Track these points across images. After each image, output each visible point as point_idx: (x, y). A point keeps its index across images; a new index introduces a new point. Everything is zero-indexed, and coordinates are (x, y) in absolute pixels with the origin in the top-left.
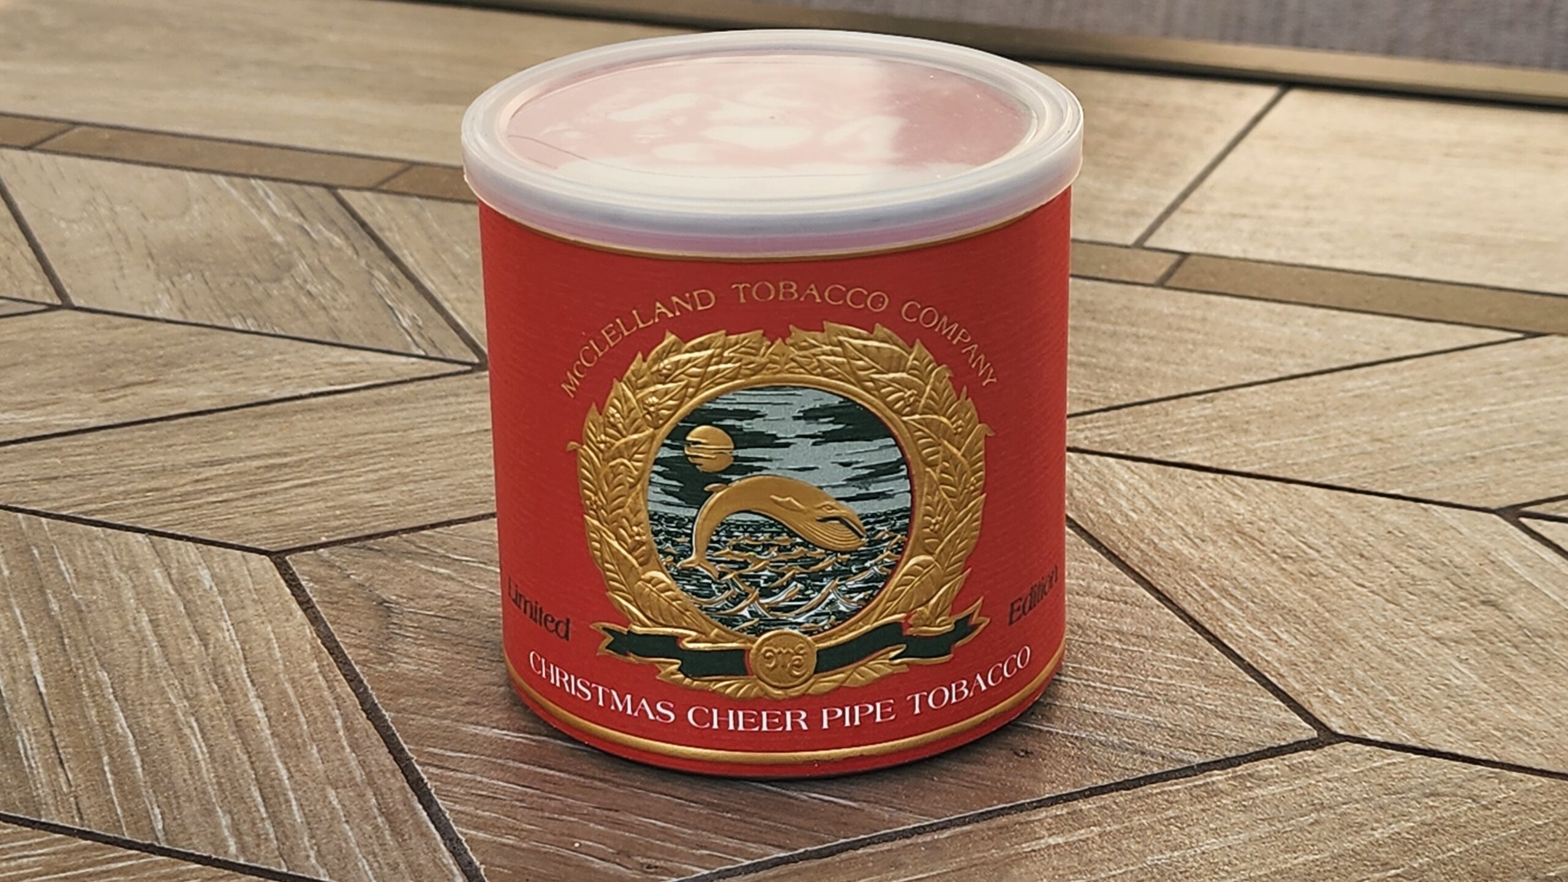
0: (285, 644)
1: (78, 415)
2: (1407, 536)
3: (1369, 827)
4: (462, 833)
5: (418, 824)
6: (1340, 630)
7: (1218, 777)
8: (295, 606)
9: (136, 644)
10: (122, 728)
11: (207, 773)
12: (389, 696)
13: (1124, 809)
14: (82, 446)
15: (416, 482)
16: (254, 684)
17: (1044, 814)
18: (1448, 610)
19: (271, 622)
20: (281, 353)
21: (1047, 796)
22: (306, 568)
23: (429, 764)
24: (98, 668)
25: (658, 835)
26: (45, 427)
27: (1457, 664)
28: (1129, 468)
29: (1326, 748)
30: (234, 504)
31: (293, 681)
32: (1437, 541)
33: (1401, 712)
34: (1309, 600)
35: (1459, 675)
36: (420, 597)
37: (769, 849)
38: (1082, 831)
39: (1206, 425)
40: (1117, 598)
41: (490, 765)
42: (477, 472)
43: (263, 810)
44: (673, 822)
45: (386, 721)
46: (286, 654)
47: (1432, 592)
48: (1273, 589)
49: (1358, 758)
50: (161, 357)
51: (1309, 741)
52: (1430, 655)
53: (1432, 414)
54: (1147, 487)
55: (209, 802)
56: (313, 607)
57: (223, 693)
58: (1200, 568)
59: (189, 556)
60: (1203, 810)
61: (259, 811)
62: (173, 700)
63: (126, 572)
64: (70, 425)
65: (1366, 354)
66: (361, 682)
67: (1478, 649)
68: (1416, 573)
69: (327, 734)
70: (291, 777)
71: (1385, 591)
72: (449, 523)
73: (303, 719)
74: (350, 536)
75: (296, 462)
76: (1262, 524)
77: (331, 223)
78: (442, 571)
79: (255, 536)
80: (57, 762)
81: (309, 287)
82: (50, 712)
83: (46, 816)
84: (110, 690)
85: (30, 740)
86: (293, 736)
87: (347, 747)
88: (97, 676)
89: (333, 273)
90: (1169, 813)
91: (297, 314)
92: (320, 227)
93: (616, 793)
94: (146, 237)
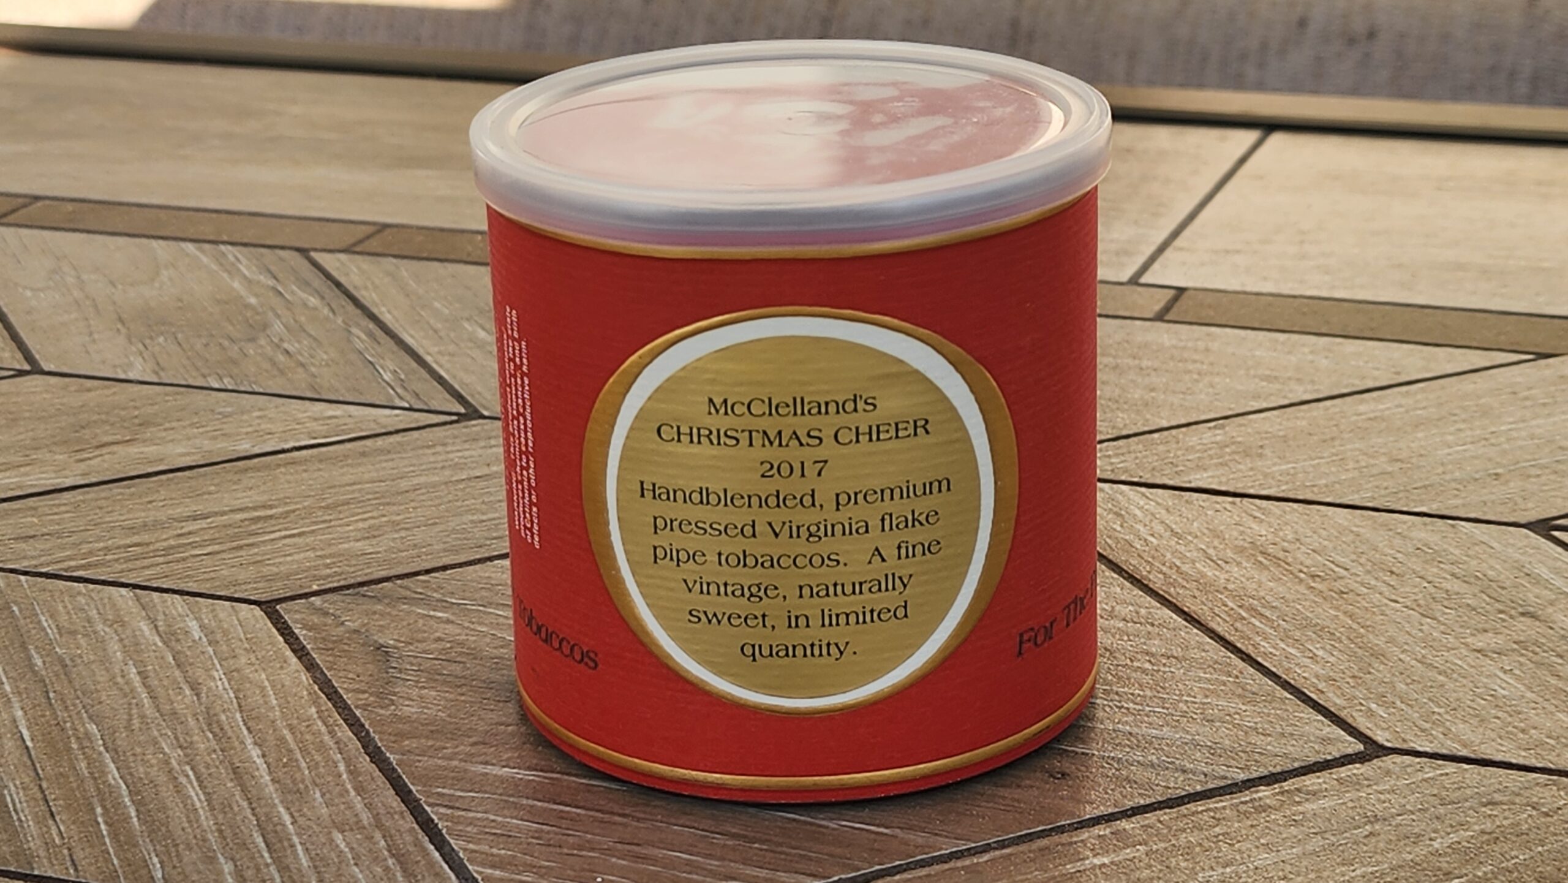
0: (280, 690)
1: (53, 475)
2: (1436, 552)
3: (1427, 837)
4: (477, 872)
5: (431, 864)
6: (1377, 645)
7: (1264, 792)
8: (289, 653)
9: (125, 696)
10: (114, 779)
11: (207, 821)
12: (393, 738)
13: (1170, 828)
14: (60, 505)
15: (407, 529)
16: (250, 732)
17: (1086, 835)
18: (1486, 622)
19: (264, 670)
20: (260, 410)
21: (1088, 817)
22: (297, 616)
23: (439, 805)
24: (86, 720)
25: (683, 868)
26: (20, 487)
27: (1501, 675)
28: (1143, 495)
29: (1375, 761)
30: (219, 556)
31: (291, 728)
32: (1468, 556)
33: (1448, 723)
34: (1341, 616)
35: (1504, 685)
36: (418, 641)
37: (802, 878)
38: (1128, 851)
39: (1218, 451)
40: (1143, 620)
41: (502, 805)
42: (470, 517)
43: (266, 855)
44: (699, 855)
45: (391, 763)
46: (283, 701)
47: (1468, 605)
48: (1304, 607)
49: (1409, 770)
50: (136, 417)
51: (1356, 754)
52: (1472, 667)
53: (1450, 434)
54: (1163, 512)
55: (210, 849)
56: (308, 654)
57: (219, 741)
58: (1225, 588)
59: (176, 608)
60: (1252, 826)
61: (262, 856)
62: (166, 750)
63: (111, 626)
64: (46, 485)
65: (1375, 379)
66: (363, 726)
67: (1522, 659)
68: (1449, 588)
69: (330, 779)
70: (295, 822)
71: (1419, 605)
72: (445, 568)
73: (304, 765)
74: (342, 583)
75: (282, 514)
76: (1286, 544)
77: (305, 284)
78: (440, 614)
79: (244, 587)
80: (48, 815)
81: (286, 345)
82: (38, 765)
83: (39, 868)
84: (101, 742)
85: (18, 793)
86: (294, 782)
87: (351, 790)
88: (86, 728)
89: (313, 333)
90: (1217, 829)
91: (275, 372)
92: (294, 288)
93: (637, 828)
94: (114, 303)
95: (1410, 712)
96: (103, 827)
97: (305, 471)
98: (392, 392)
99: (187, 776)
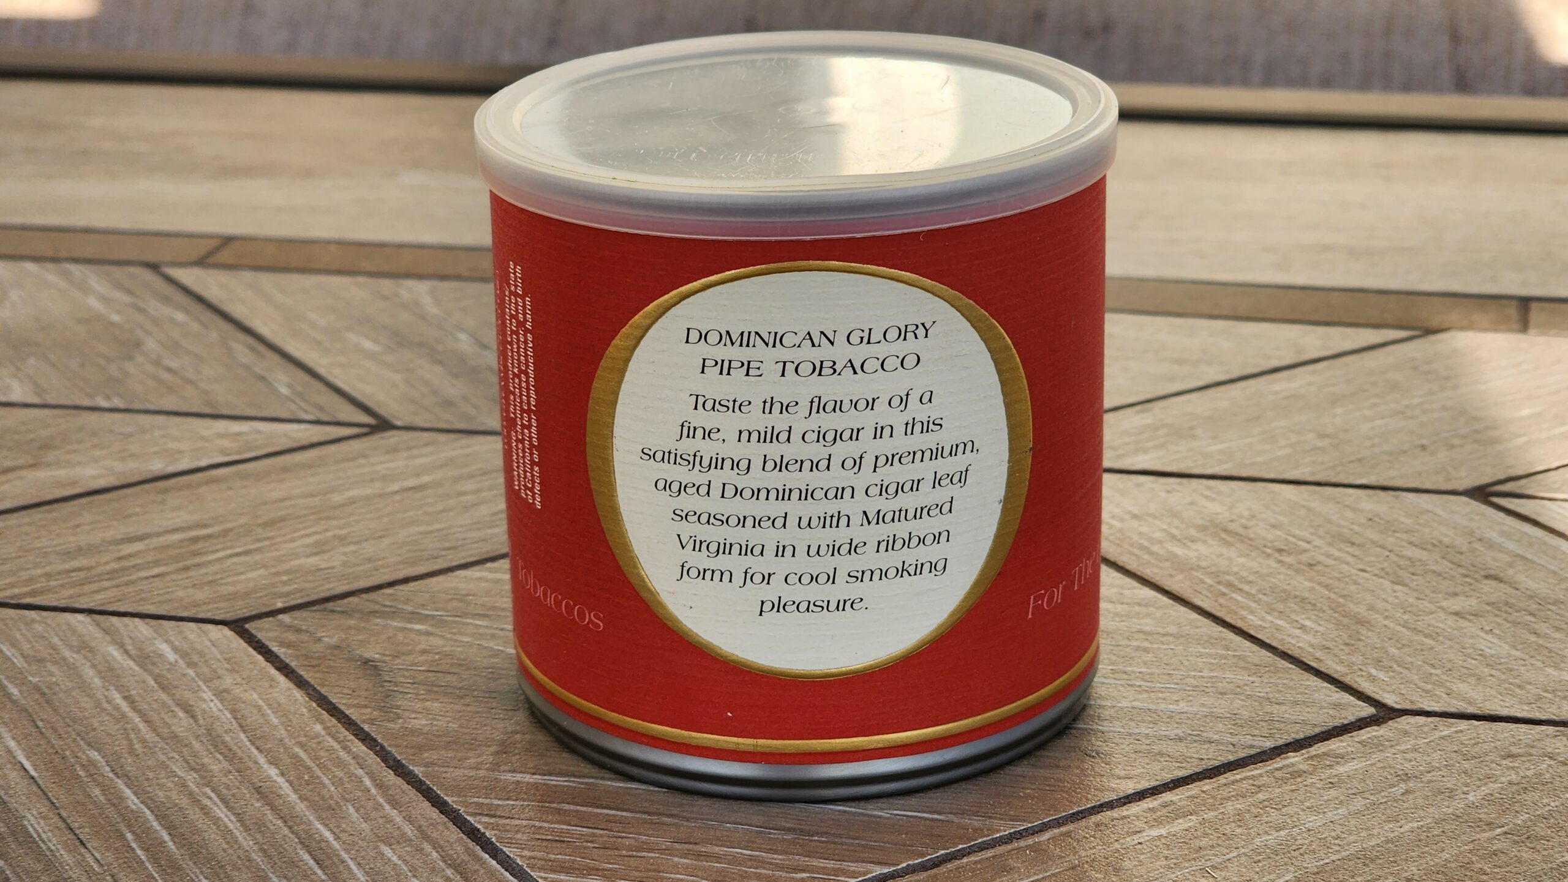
0: (278, 708)
3: (1460, 791)
6: (1359, 613)
8: (273, 672)
11: (246, 842)
16: (261, 752)
18: (1455, 586)
19: (254, 689)
21: (1132, 791)
23: (480, 814)
24: (86, 747)
25: (749, 863)
27: (1484, 637)
29: (1392, 721)
31: (301, 745)
33: (1448, 684)
35: (1489, 646)
36: (404, 654)
38: (1180, 821)
41: (544, 811)
44: (760, 850)
46: (283, 719)
47: (1433, 571)
49: (1425, 729)
51: (1369, 717)
55: (259, 869)
56: (293, 671)
57: (231, 761)
59: (140, 632)
60: (1292, 791)
63: (78, 652)
65: (1279, 358)
66: (375, 740)
67: (1499, 620)
69: (360, 794)
70: (337, 838)
71: (1387, 573)
73: (327, 781)
77: (167, 300)
78: (418, 627)
79: (205, 608)
84: (107, 769)
86: (323, 798)
87: (385, 804)
88: (87, 755)
90: (1260, 796)
91: (165, 390)
92: (156, 304)
93: (689, 827)
95: (1409, 675)
96: (139, 852)
97: (231, 488)
99: (210, 798)
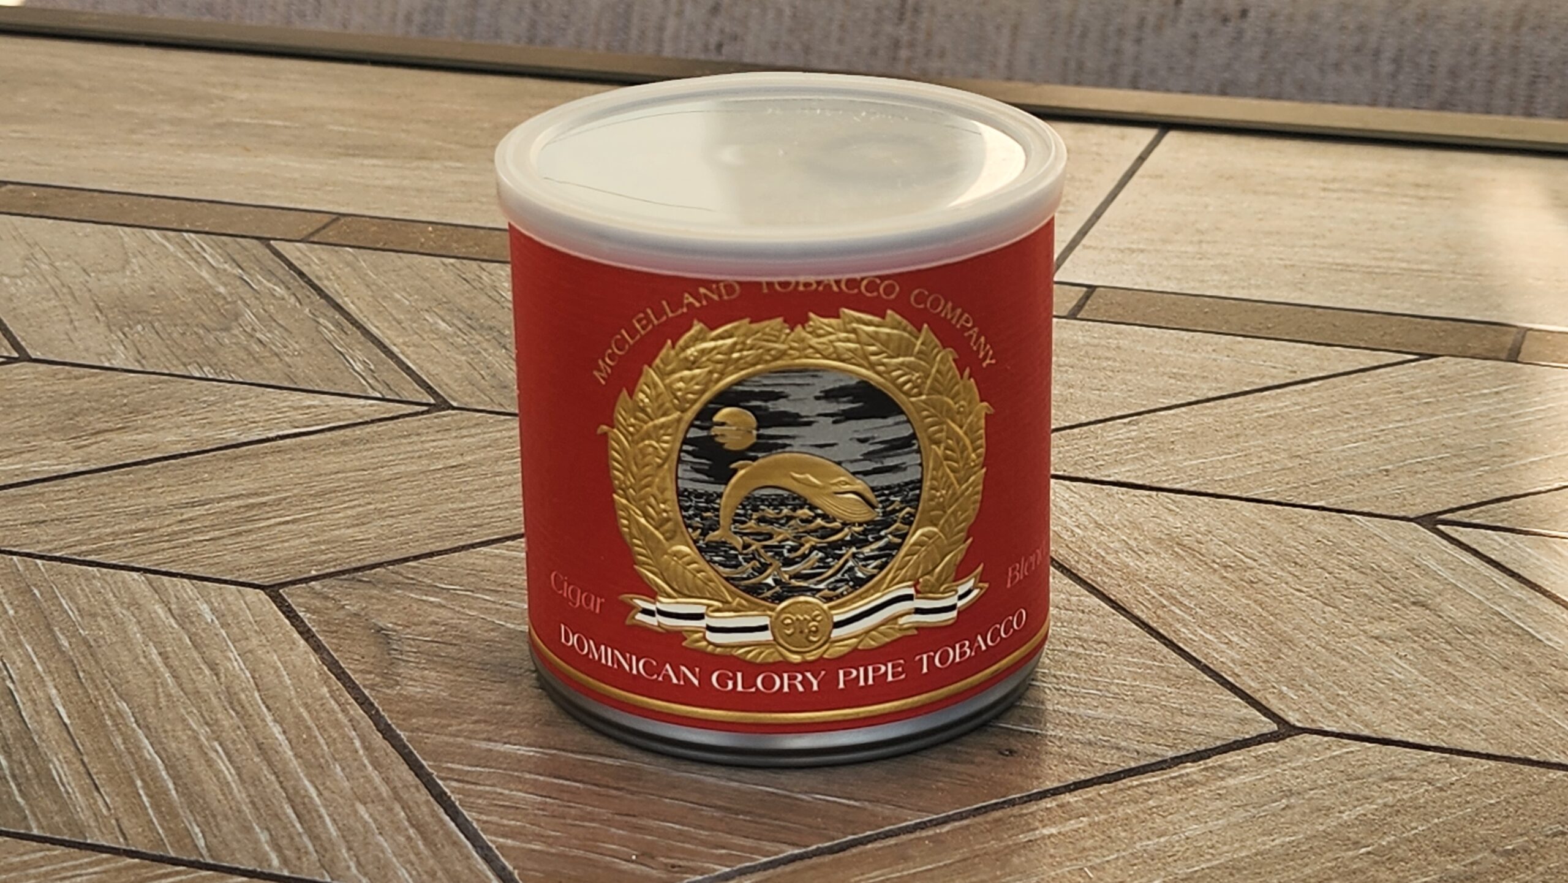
0: (293, 671)
1: (55, 462)
2: (1334, 544)
3: (1337, 809)
4: (491, 841)
5: (448, 834)
6: (1285, 632)
7: (1190, 768)
8: (296, 635)
9: (150, 675)
10: (150, 754)
11: (239, 793)
12: (401, 717)
13: (1109, 802)
14: (64, 491)
15: (392, 517)
16: (270, 710)
17: (1035, 808)
18: (1382, 611)
19: (275, 651)
20: (242, 399)
21: (1035, 791)
22: (300, 600)
23: (451, 779)
24: (117, 698)
25: (677, 837)
26: (26, 474)
27: (1397, 660)
28: (1068, 488)
29: (1288, 740)
30: (221, 542)
31: (307, 706)
32: (1364, 548)
33: (1352, 705)
34: (1253, 605)
35: (1400, 670)
36: (415, 624)
37: (784, 847)
38: (1072, 822)
39: (1134, 446)
40: (1074, 608)
41: (508, 778)
42: (450, 506)
43: (298, 825)
44: (690, 825)
45: (402, 740)
46: (295, 681)
47: (1365, 595)
48: (1218, 596)
49: (1319, 748)
50: (125, 405)
51: (1271, 733)
52: (1371, 653)
53: (1344, 431)
54: (1087, 504)
55: (245, 820)
56: (314, 636)
57: (242, 718)
58: (1147, 577)
59: (186, 592)
60: (1182, 800)
61: (294, 826)
62: (195, 727)
63: (128, 608)
64: (50, 472)
65: (1273, 377)
66: (372, 704)
67: (1415, 646)
68: (1348, 578)
69: (349, 754)
70: (320, 794)
71: (1321, 595)
72: (431, 555)
73: (322, 741)
74: (338, 568)
75: (275, 501)
76: (1199, 536)
77: (270, 274)
78: (433, 599)
79: (247, 572)
80: (93, 788)
81: (258, 335)
82: (77, 741)
83: (92, 838)
84: (132, 719)
85: (62, 768)
86: (315, 756)
87: (368, 765)
88: (117, 706)
89: (280, 322)
90: (1151, 803)
91: (253, 362)
92: (260, 277)
94: (90, 291)
95: (1318, 695)
96: (145, 799)
98: (364, 382)
99: (216, 751)
